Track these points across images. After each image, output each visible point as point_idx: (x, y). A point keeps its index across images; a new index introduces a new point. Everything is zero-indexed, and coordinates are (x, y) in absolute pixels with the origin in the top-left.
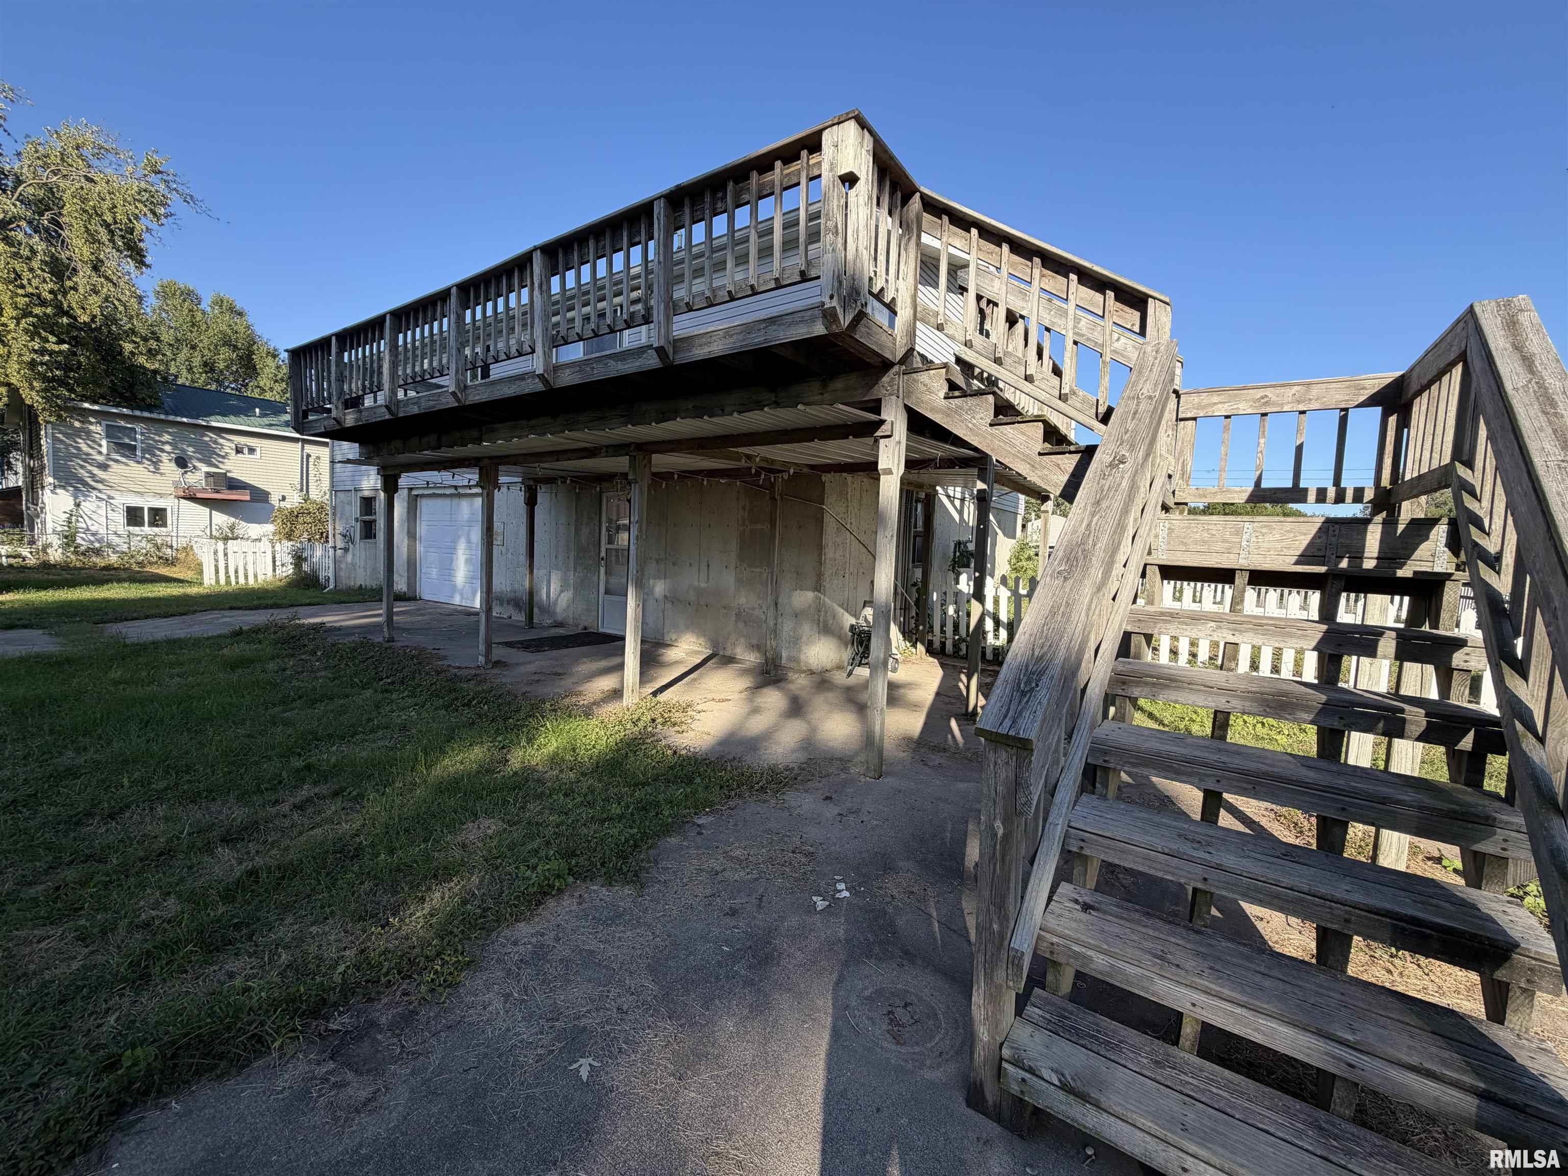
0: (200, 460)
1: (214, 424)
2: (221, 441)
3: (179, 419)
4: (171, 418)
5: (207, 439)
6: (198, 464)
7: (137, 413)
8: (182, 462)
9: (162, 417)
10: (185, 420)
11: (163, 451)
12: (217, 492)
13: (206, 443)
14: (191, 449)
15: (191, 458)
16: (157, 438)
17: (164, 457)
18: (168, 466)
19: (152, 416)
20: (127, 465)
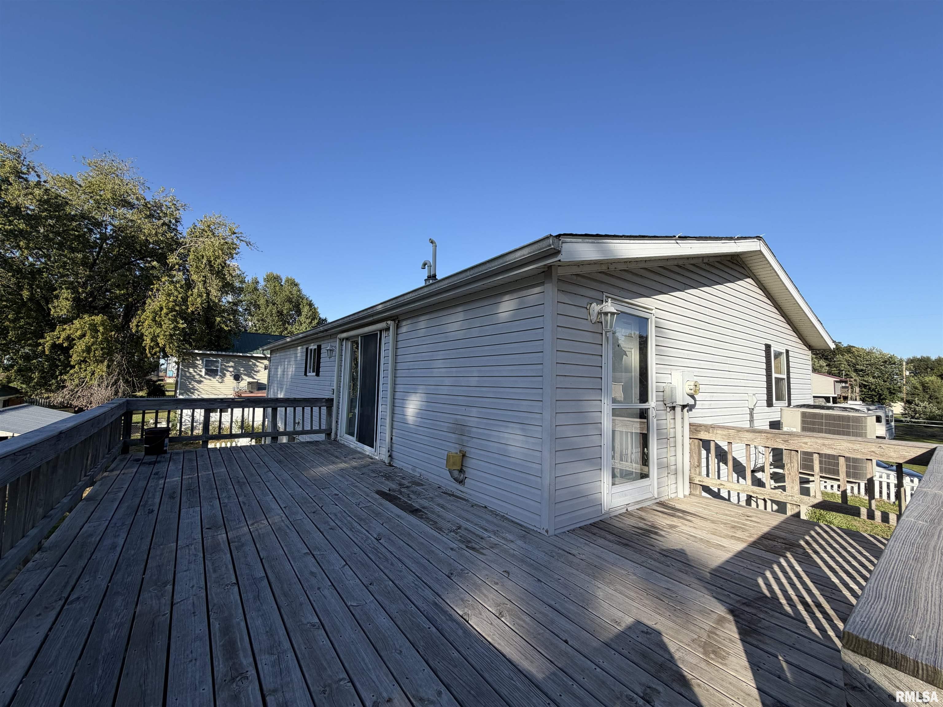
0: (245, 375)
1: (255, 355)
2: (258, 364)
3: (239, 354)
4: (235, 354)
5: (251, 363)
6: (244, 377)
7: (220, 353)
8: (237, 378)
9: (231, 354)
10: (241, 354)
11: (228, 371)
12: (252, 392)
13: (250, 365)
14: (242, 369)
15: (242, 373)
16: (227, 365)
17: (228, 374)
18: (229, 378)
19: (227, 353)
20: (210, 380)
